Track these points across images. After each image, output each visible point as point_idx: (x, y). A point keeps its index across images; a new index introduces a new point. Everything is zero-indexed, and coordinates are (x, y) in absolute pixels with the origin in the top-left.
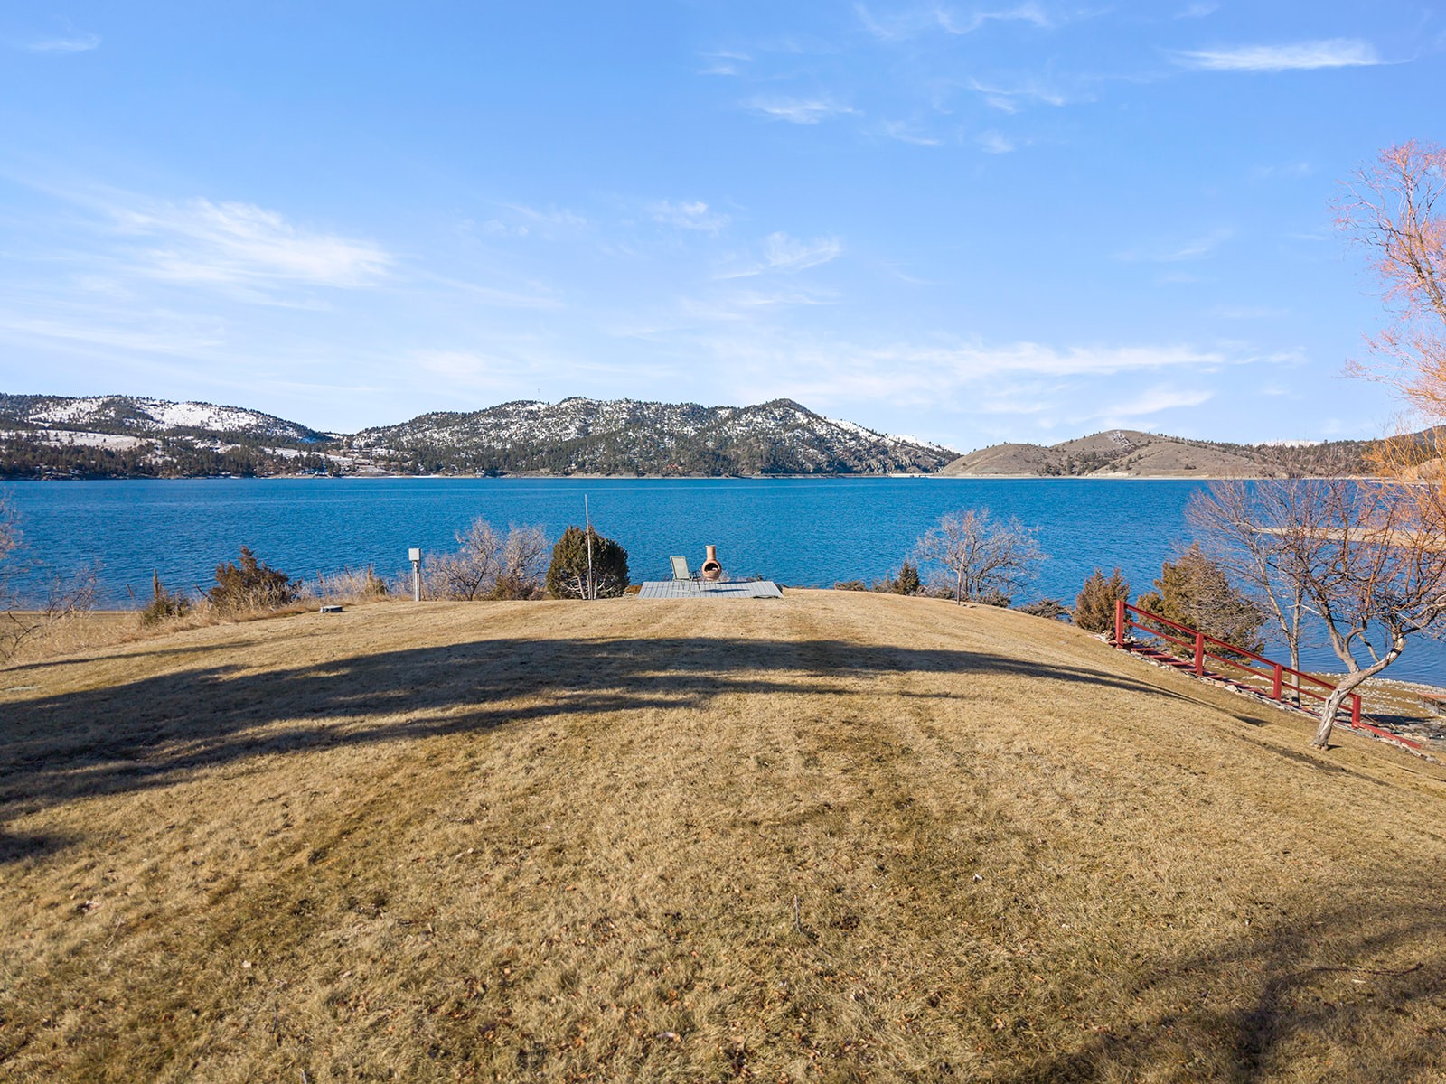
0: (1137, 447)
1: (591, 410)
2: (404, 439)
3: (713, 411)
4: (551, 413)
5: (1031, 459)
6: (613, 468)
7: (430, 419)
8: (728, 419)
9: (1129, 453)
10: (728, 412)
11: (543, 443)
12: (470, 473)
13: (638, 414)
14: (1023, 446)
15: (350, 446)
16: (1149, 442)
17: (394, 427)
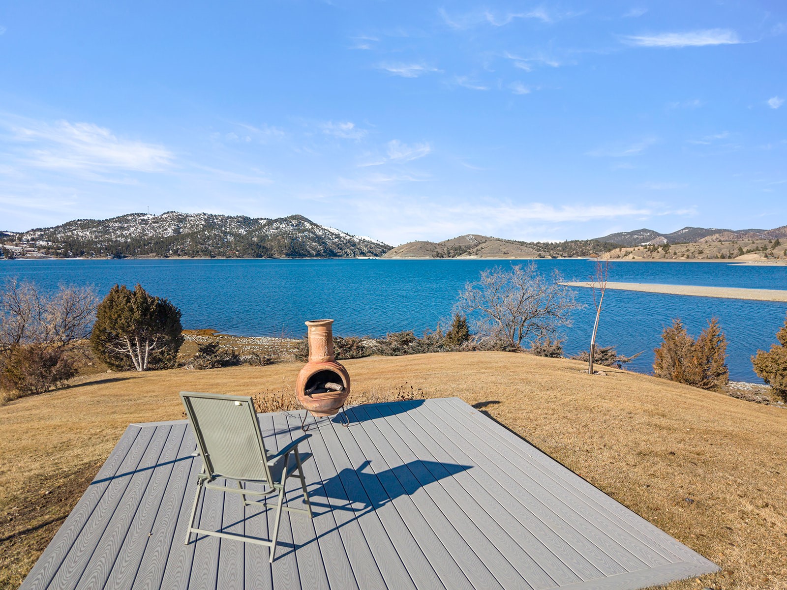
0: (480, 243)
1: (182, 219)
2: (59, 236)
3: (256, 221)
4: (156, 220)
5: (429, 249)
6: (196, 253)
7: (76, 224)
8: (265, 225)
9: (476, 246)
10: (265, 221)
11: (151, 238)
12: (104, 256)
13: (210, 222)
14: (425, 242)
15: (20, 239)
16: (486, 241)
17: (52, 228)
